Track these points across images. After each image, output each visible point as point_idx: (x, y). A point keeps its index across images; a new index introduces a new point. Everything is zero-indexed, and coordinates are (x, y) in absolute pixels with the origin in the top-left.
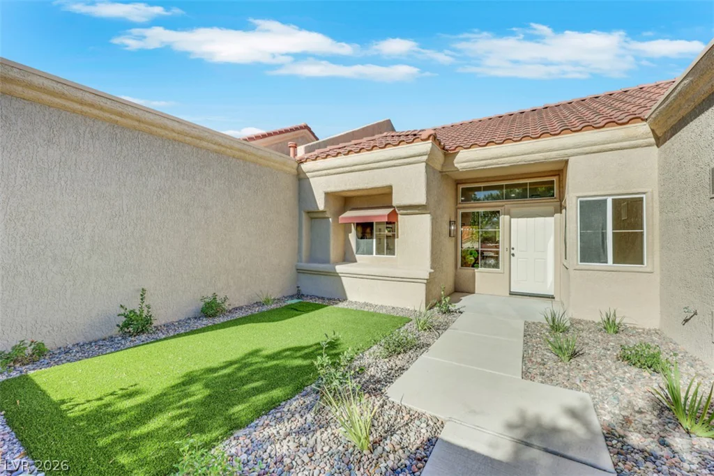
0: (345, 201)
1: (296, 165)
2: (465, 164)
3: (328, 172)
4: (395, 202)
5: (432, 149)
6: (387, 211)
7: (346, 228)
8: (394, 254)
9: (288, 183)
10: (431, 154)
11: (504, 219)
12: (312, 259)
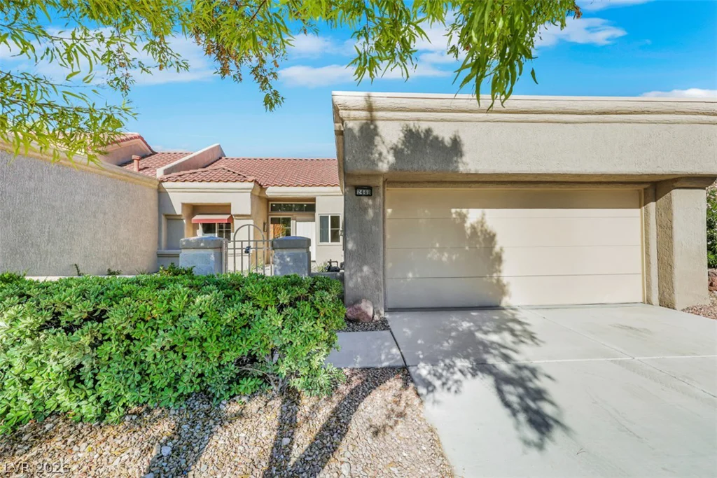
1: (158, 183)
2: (271, 194)
3: (184, 190)
4: (233, 212)
5: (254, 187)
6: (227, 217)
7: (195, 226)
9: (152, 196)
10: (253, 189)
11: (293, 222)
12: (168, 247)
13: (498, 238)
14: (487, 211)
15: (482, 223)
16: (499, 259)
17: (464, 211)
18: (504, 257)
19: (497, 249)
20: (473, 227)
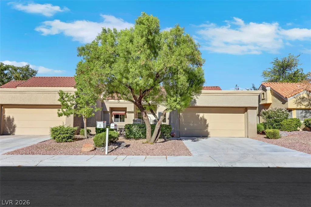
0: (112, 109)
1: (102, 100)
4: (127, 111)
7: (112, 116)
8: (124, 122)
13: (207, 121)
14: (205, 114)
15: (203, 117)
16: (207, 126)
17: (199, 114)
18: (209, 125)
19: (207, 123)
20: (201, 118)
